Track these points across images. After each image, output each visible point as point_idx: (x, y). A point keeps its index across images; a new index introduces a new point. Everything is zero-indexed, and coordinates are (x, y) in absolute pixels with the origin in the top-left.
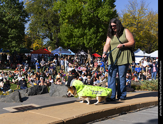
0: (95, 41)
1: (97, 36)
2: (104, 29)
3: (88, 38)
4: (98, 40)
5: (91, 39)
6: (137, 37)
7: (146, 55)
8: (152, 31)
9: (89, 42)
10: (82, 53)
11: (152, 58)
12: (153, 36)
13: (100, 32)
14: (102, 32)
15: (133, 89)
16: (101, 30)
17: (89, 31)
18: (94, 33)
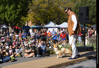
0: (14, 16)
1: (16, 12)
2: (22, 6)
3: (9, 13)
4: (17, 15)
5: (11, 15)
6: (49, 12)
7: (57, 26)
8: (60, 7)
9: (10, 17)
10: (4, 26)
11: (61, 28)
12: (61, 10)
13: (18, 8)
14: (20, 8)
15: (48, 54)
16: (19, 6)
17: (9, 7)
18: (13, 9)
